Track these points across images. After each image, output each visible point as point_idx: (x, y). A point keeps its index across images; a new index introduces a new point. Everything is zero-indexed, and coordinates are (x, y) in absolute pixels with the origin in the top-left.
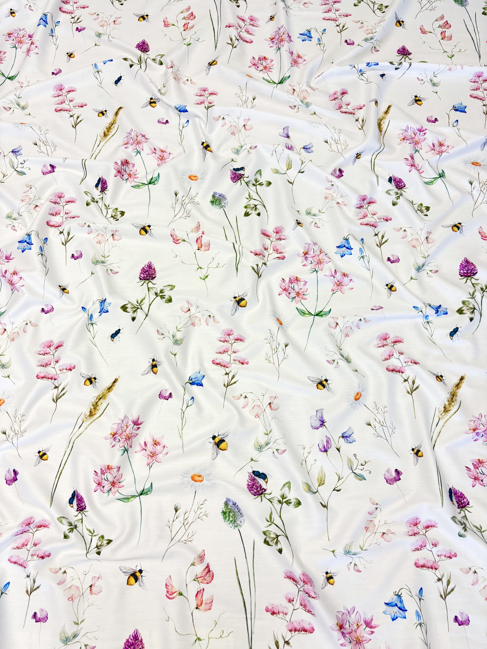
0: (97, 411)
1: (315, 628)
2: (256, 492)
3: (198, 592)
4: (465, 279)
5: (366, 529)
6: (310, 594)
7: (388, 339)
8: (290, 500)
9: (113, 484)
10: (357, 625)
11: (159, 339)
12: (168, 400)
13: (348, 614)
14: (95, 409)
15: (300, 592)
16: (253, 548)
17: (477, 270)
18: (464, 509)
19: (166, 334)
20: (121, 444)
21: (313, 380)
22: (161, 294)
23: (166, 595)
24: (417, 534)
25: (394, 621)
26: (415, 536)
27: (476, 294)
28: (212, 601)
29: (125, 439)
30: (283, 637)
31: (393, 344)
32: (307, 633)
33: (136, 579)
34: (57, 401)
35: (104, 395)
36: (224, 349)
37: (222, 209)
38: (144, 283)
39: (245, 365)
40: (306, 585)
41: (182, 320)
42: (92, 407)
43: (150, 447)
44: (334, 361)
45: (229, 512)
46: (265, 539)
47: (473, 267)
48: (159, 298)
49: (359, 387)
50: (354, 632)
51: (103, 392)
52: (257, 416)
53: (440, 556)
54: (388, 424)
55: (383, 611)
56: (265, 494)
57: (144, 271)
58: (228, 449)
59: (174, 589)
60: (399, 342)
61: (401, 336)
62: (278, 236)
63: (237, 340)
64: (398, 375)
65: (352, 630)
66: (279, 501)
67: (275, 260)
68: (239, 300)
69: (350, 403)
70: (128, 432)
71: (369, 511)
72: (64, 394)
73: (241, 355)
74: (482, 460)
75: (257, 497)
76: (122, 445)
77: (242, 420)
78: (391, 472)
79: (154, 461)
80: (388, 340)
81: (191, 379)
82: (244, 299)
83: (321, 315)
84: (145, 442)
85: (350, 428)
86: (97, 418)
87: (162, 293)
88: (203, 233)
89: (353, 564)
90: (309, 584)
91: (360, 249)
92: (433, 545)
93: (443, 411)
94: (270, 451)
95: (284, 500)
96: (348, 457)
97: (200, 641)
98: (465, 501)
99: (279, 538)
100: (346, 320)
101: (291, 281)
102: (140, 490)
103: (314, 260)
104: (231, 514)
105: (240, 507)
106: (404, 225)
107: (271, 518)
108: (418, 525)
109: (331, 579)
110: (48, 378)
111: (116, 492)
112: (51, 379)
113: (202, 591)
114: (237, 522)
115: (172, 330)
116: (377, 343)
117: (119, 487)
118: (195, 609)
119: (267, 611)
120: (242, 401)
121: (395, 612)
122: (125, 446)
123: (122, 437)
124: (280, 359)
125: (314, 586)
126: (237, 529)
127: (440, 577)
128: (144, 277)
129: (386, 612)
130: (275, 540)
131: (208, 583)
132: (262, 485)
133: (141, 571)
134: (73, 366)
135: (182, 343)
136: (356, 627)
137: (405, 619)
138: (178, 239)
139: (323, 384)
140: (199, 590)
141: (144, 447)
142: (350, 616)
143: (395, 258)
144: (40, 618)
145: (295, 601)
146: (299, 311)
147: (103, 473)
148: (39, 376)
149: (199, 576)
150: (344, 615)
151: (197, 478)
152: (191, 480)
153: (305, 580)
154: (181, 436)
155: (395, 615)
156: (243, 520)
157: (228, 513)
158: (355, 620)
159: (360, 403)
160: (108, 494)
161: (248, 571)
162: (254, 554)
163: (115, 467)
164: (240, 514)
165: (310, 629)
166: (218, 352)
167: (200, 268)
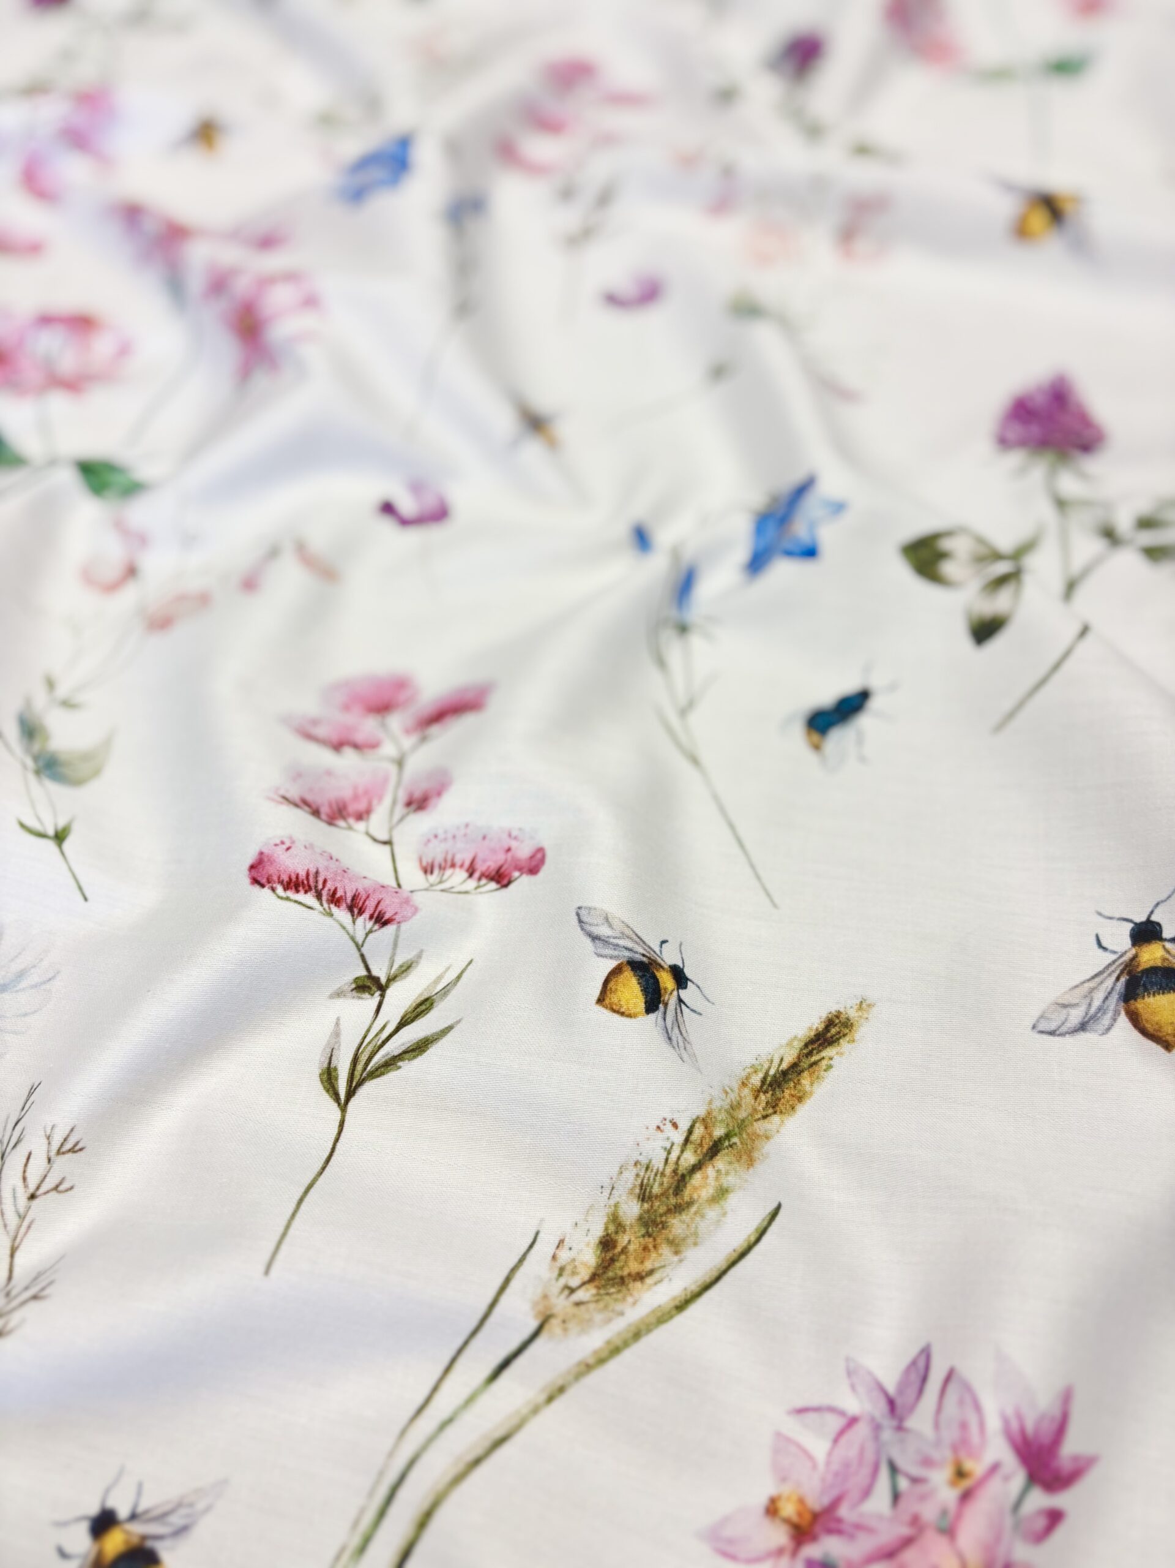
0: (665, 1250)
14: (653, 1224)
34: (351, 1093)
35: (742, 1125)
38: (1025, 468)
42: (632, 1210)
57: (1024, 410)
72: (420, 1047)
110: (335, 899)
112: (355, 907)
128: (1030, 436)
134: (523, 851)
148: (271, 870)
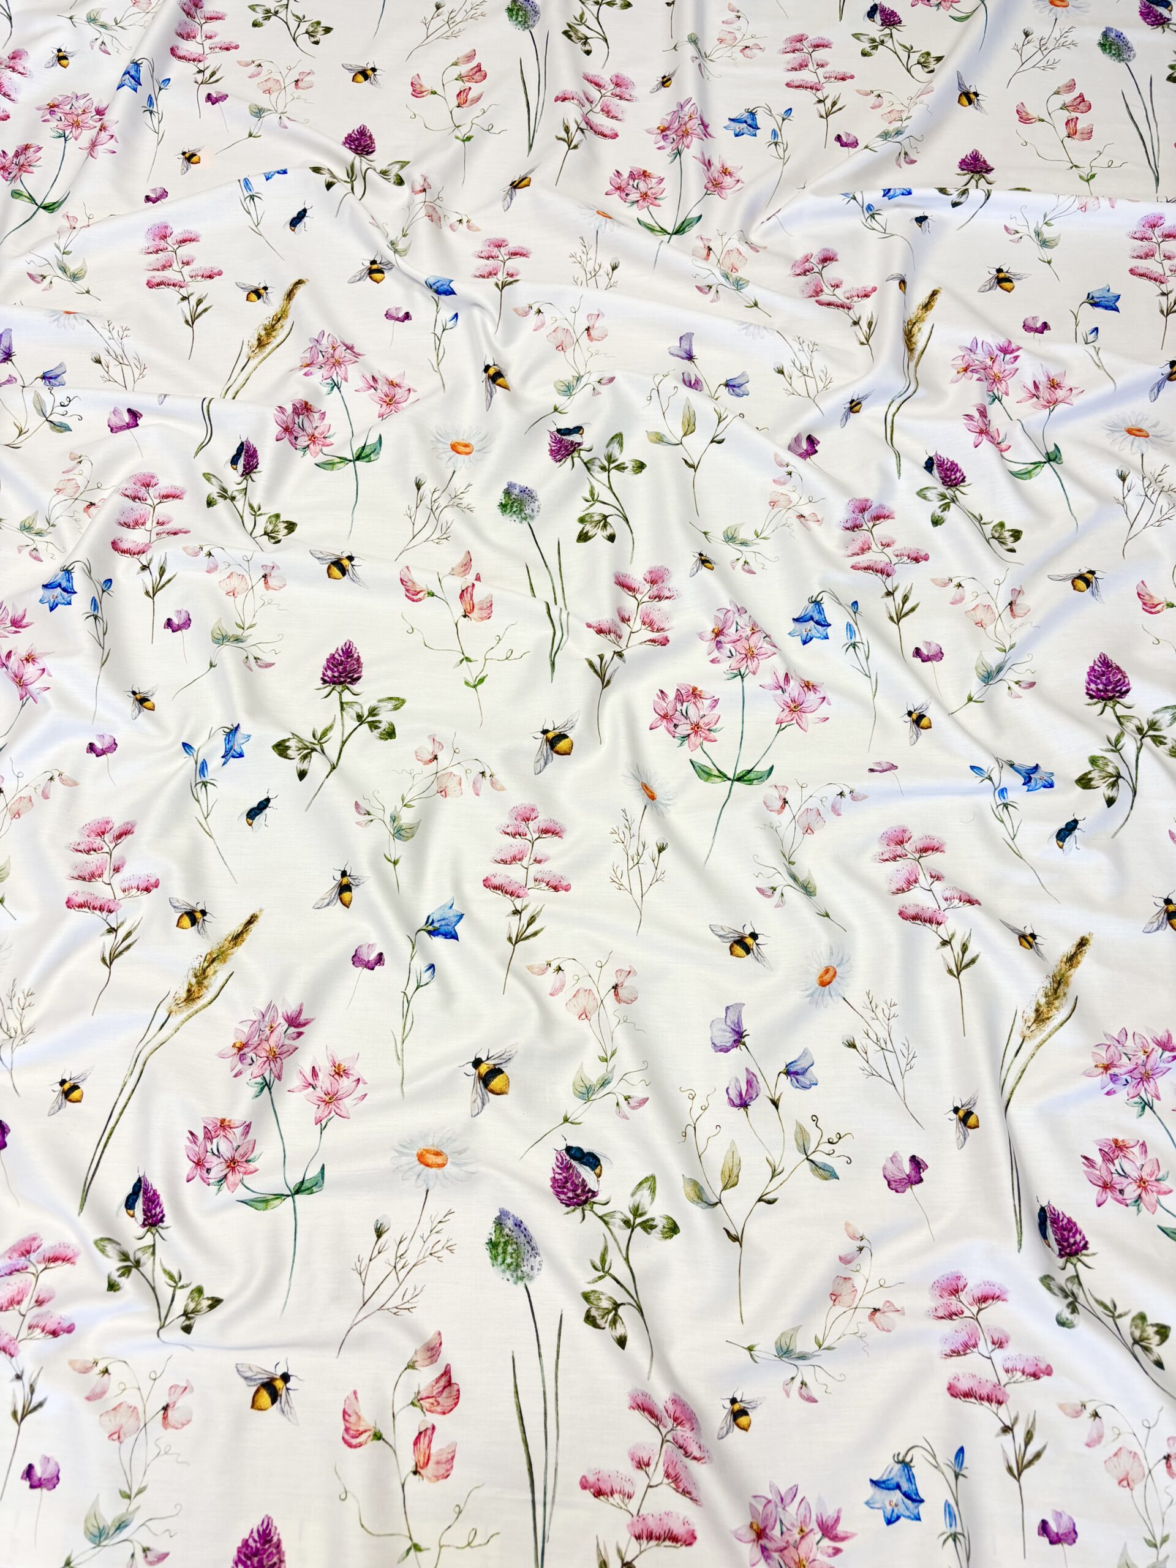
0: (204, 989)
1: (698, 1534)
2: (573, 1198)
3: (420, 1433)
4: (1100, 706)
5: (834, 1297)
6: (689, 1450)
7: (907, 842)
8: (653, 1220)
9: (232, 1164)
10: (802, 1531)
11: (357, 823)
12: (373, 969)
13: (779, 1504)
14: (200, 983)
15: (665, 1445)
16: (557, 1333)
17: (1128, 684)
18: (1074, 1260)
19: (377, 813)
20: (255, 1069)
21: (722, 933)
22: (370, 719)
23: (343, 1438)
24: (956, 1315)
25: (891, 1526)
26: (952, 1319)
27: (1123, 741)
28: (453, 1458)
29: (265, 1059)
30: (619, 1551)
31: (917, 856)
32: (679, 1544)
33: (275, 1396)
34: (111, 963)
35: (223, 952)
36: (513, 852)
37: (525, 523)
38: (331, 692)
39: (562, 893)
40: (679, 1428)
41: (415, 782)
42: (194, 981)
43: (324, 1081)
44: (775, 890)
45: (505, 1243)
46: (588, 1311)
47: (1119, 676)
48: (365, 726)
49: (832, 953)
50: (791, 1548)
51: (221, 945)
52: (584, 1015)
53: (1012, 1371)
54: (898, 1046)
55: (866, 1500)
56: (594, 1203)
57: (332, 662)
58: (510, 1092)
59: (362, 1423)
60: (935, 849)
61: (938, 835)
62: (654, 591)
63: (546, 831)
64: (927, 930)
65: (787, 1542)
66: (627, 1223)
67: (644, 645)
68: (553, 738)
69: (808, 993)
70: (273, 1041)
71: (842, 1254)
72: (128, 947)
73: (551, 868)
74: (1123, 1141)
75: (574, 1211)
76: (257, 1072)
77: (548, 1023)
78: (901, 1162)
79: (333, 1113)
80: (906, 846)
81: (430, 921)
82: (565, 737)
83: (750, 780)
84: (314, 1067)
85: (805, 1053)
86: (204, 1007)
87: (374, 715)
88: (478, 578)
89: (797, 1382)
90: (688, 1426)
91: (849, 625)
92: (993, 1343)
93: (1032, 1020)
94: (611, 1100)
95: (639, 1220)
96: (797, 1122)
97: (418, 1554)
98: (1078, 1240)
99: (621, 1311)
100: (807, 793)
101: (680, 698)
102: (294, 1180)
103: (738, 649)
104: (510, 1249)
105: (532, 1231)
106: (959, 573)
107: (603, 1260)
108: (960, 1293)
109: (742, 1416)
110: (94, 908)
111: (237, 1185)
112: (101, 909)
113: (429, 1432)
114: (523, 1269)
115: (392, 804)
116: (881, 851)
117: (245, 1173)
118: (412, 1474)
119: (584, 1485)
120: (549, 979)
121: (893, 1504)
122: (265, 1075)
123: (258, 1053)
124: (646, 881)
125: (699, 1429)
126: (521, 1284)
127: (1008, 1424)
128: (334, 676)
129: (874, 1503)
130: (611, 1315)
131: (444, 1413)
132: (588, 1181)
133: (286, 1378)
134: (153, 881)
135: (412, 836)
136: (798, 1537)
137: (918, 1522)
138: (418, 590)
139: (746, 944)
140: (422, 1429)
141: (311, 1080)
142: (784, 1509)
143: (933, 650)
144: (40, 1479)
145: (652, 1467)
146: (697, 768)
147: (209, 1136)
148: (73, 903)
149: (424, 1394)
150: (769, 1506)
151: (431, 1159)
152: (418, 1163)
153: (678, 1414)
154: (400, 1057)
155: (893, 1511)
156: (537, 1262)
157: (502, 1245)
158: (797, 1519)
159: (833, 994)
160: (217, 1187)
161: (544, 1387)
162: (559, 1346)
163: (237, 1124)
164: (530, 1249)
165: (685, 1537)
166: (499, 859)
167: (468, 659)
